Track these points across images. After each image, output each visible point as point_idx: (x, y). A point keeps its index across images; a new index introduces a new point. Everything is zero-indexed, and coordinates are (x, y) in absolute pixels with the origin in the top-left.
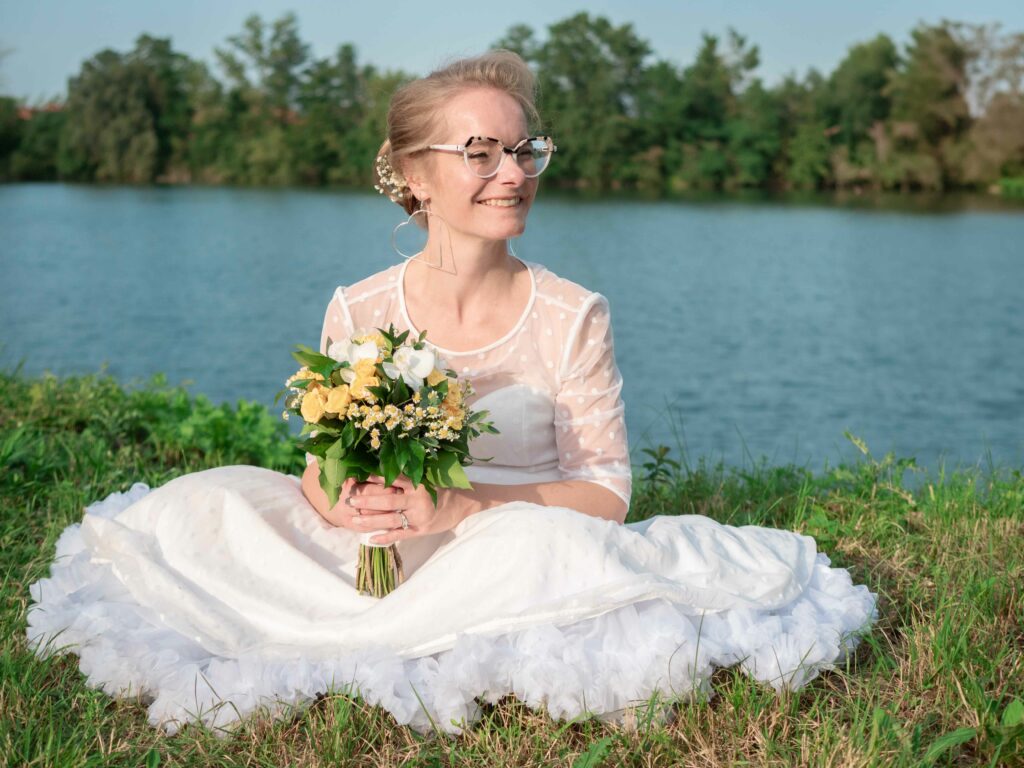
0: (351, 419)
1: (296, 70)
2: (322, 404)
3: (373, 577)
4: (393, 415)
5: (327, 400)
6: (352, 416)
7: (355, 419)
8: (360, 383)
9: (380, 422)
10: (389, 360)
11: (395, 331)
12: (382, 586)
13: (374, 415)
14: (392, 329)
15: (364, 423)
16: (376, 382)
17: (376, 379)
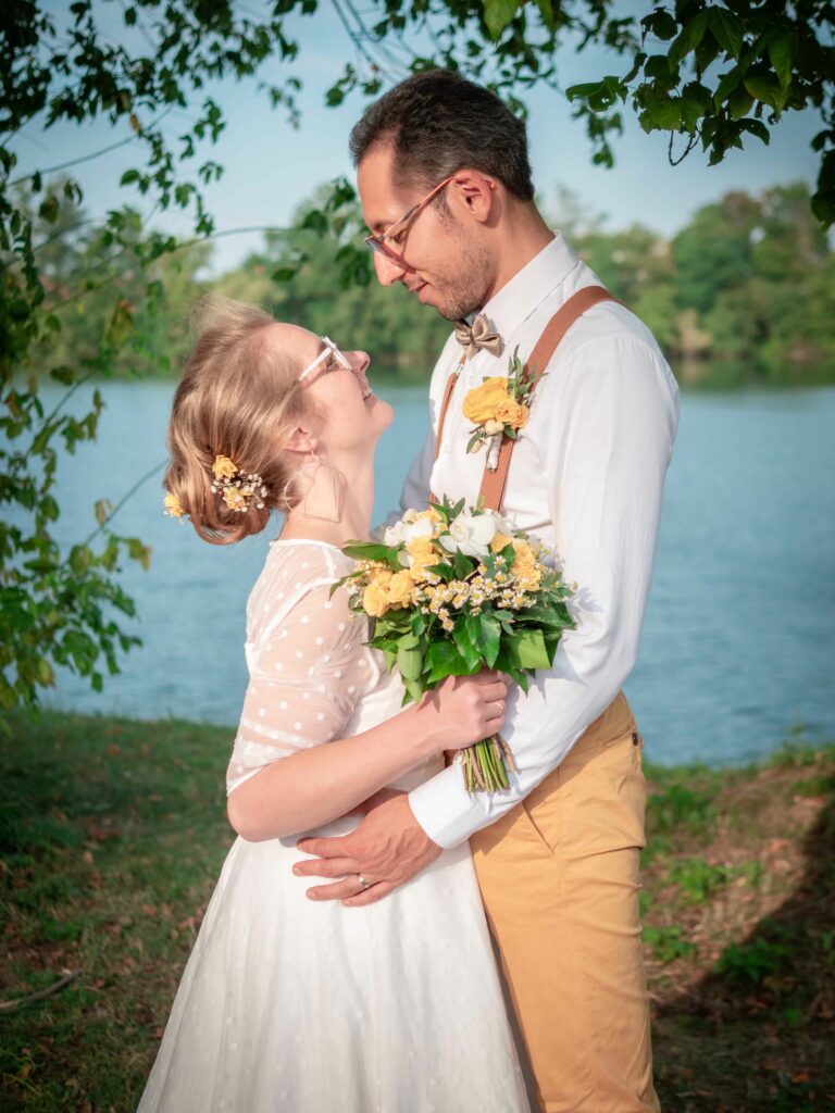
0: (417, 604)
1: (70, 238)
2: (384, 595)
3: (481, 770)
4: (460, 591)
5: (389, 589)
6: (418, 601)
7: (421, 603)
8: (419, 564)
9: (448, 601)
10: (446, 533)
11: (450, 503)
12: (493, 778)
13: (440, 595)
14: (446, 501)
15: (431, 606)
16: (435, 560)
17: (435, 556)
